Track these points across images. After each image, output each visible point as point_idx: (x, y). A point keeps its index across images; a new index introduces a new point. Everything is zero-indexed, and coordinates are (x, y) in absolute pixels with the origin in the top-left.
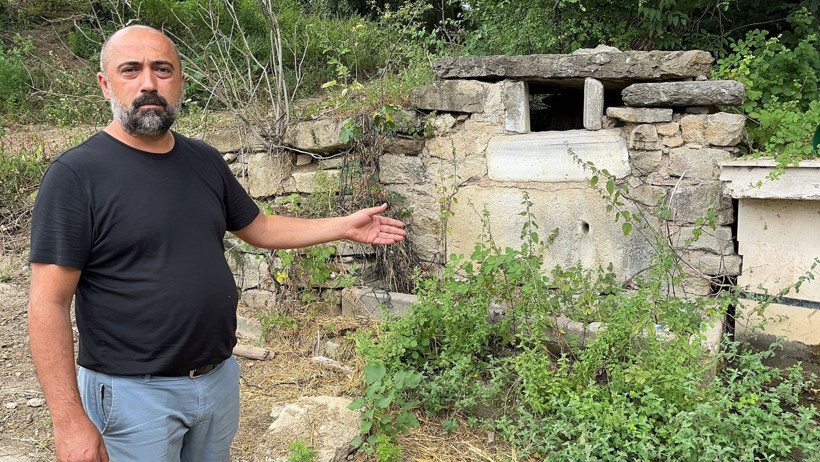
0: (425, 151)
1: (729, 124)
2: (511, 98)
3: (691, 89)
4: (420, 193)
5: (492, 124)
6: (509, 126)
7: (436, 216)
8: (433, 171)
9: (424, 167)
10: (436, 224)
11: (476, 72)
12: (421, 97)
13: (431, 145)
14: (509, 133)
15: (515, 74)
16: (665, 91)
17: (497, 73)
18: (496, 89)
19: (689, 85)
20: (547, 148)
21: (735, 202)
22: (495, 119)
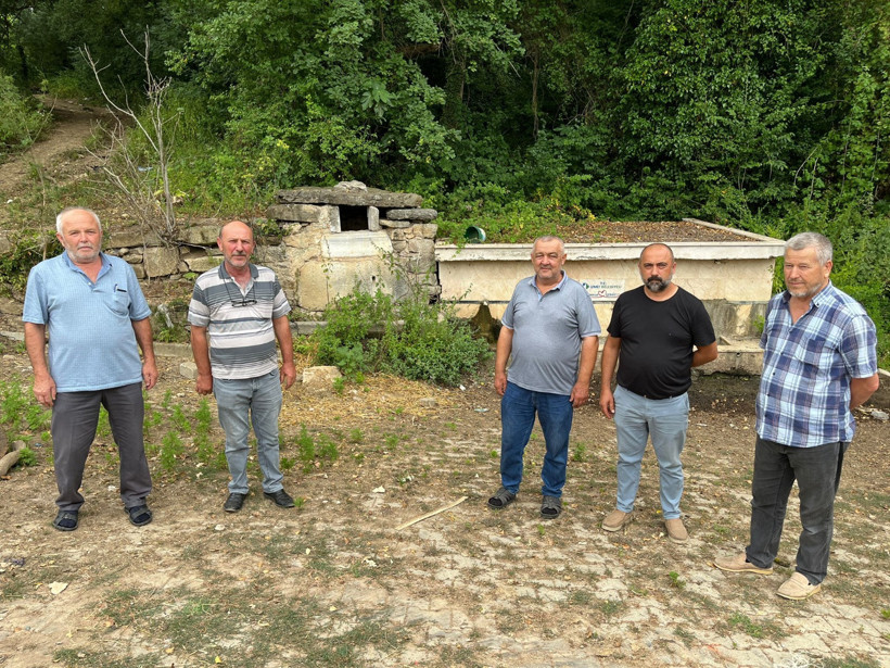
0: (283, 243)
1: (432, 228)
2: (332, 215)
3: (419, 212)
4: (282, 267)
5: (323, 228)
6: (333, 229)
7: (292, 279)
8: (290, 253)
9: (284, 252)
10: (292, 284)
11: (312, 200)
12: (281, 213)
13: (287, 240)
14: (332, 233)
15: (333, 202)
16: (407, 213)
17: (324, 201)
18: (325, 210)
19: (416, 211)
20: (353, 241)
21: (437, 263)
22: (325, 226)
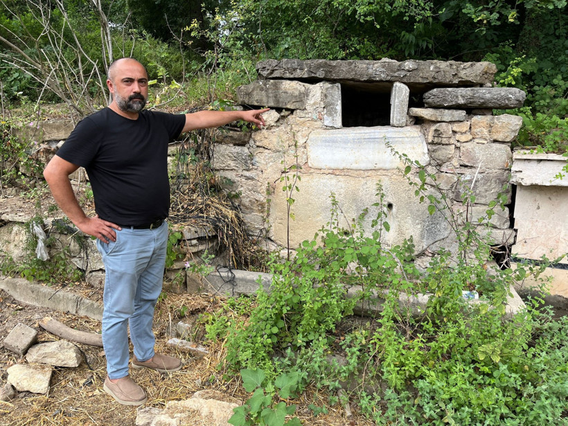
0: (251, 142)
1: (510, 123)
2: (329, 98)
3: (488, 93)
4: (248, 178)
5: (313, 120)
6: (328, 122)
7: (262, 198)
8: (261, 158)
9: (251, 156)
10: (262, 205)
11: (298, 74)
12: (249, 94)
13: (258, 136)
14: (327, 128)
15: (334, 76)
16: (462, 95)
17: (317, 75)
18: (317, 90)
19: (482, 90)
20: (359, 142)
21: (514, 187)
22: (315, 116)
